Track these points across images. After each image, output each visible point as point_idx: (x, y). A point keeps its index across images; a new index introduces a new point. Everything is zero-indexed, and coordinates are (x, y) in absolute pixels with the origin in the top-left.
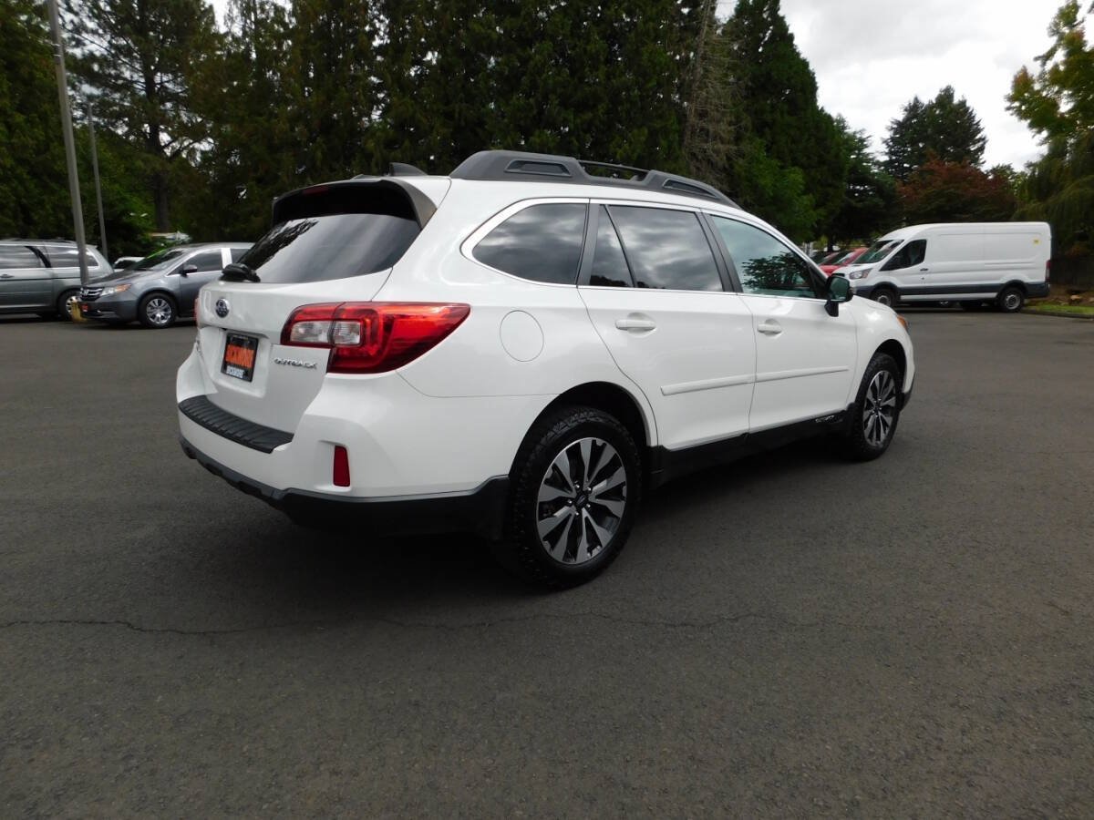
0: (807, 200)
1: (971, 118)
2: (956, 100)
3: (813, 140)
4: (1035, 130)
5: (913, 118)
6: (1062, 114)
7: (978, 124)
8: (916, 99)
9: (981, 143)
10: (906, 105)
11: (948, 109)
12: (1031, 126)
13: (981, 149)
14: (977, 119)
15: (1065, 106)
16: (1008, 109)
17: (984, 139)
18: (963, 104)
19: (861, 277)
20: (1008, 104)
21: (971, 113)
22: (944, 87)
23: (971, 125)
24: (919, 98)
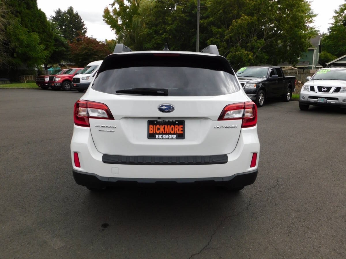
0: (42, 46)
1: (81, 19)
2: (75, 12)
3: (39, 22)
4: (112, 29)
5: (59, 16)
6: (119, 25)
7: (83, 22)
8: (59, 9)
9: (85, 30)
10: (56, 11)
11: (72, 15)
12: (111, 27)
13: (85, 32)
14: (83, 21)
15: (120, 22)
16: (104, 20)
17: (86, 28)
18: (77, 14)
19: (86, 79)
20: (104, 19)
21: (80, 18)
22: (69, 7)
23: (81, 22)
24: (60, 9)
